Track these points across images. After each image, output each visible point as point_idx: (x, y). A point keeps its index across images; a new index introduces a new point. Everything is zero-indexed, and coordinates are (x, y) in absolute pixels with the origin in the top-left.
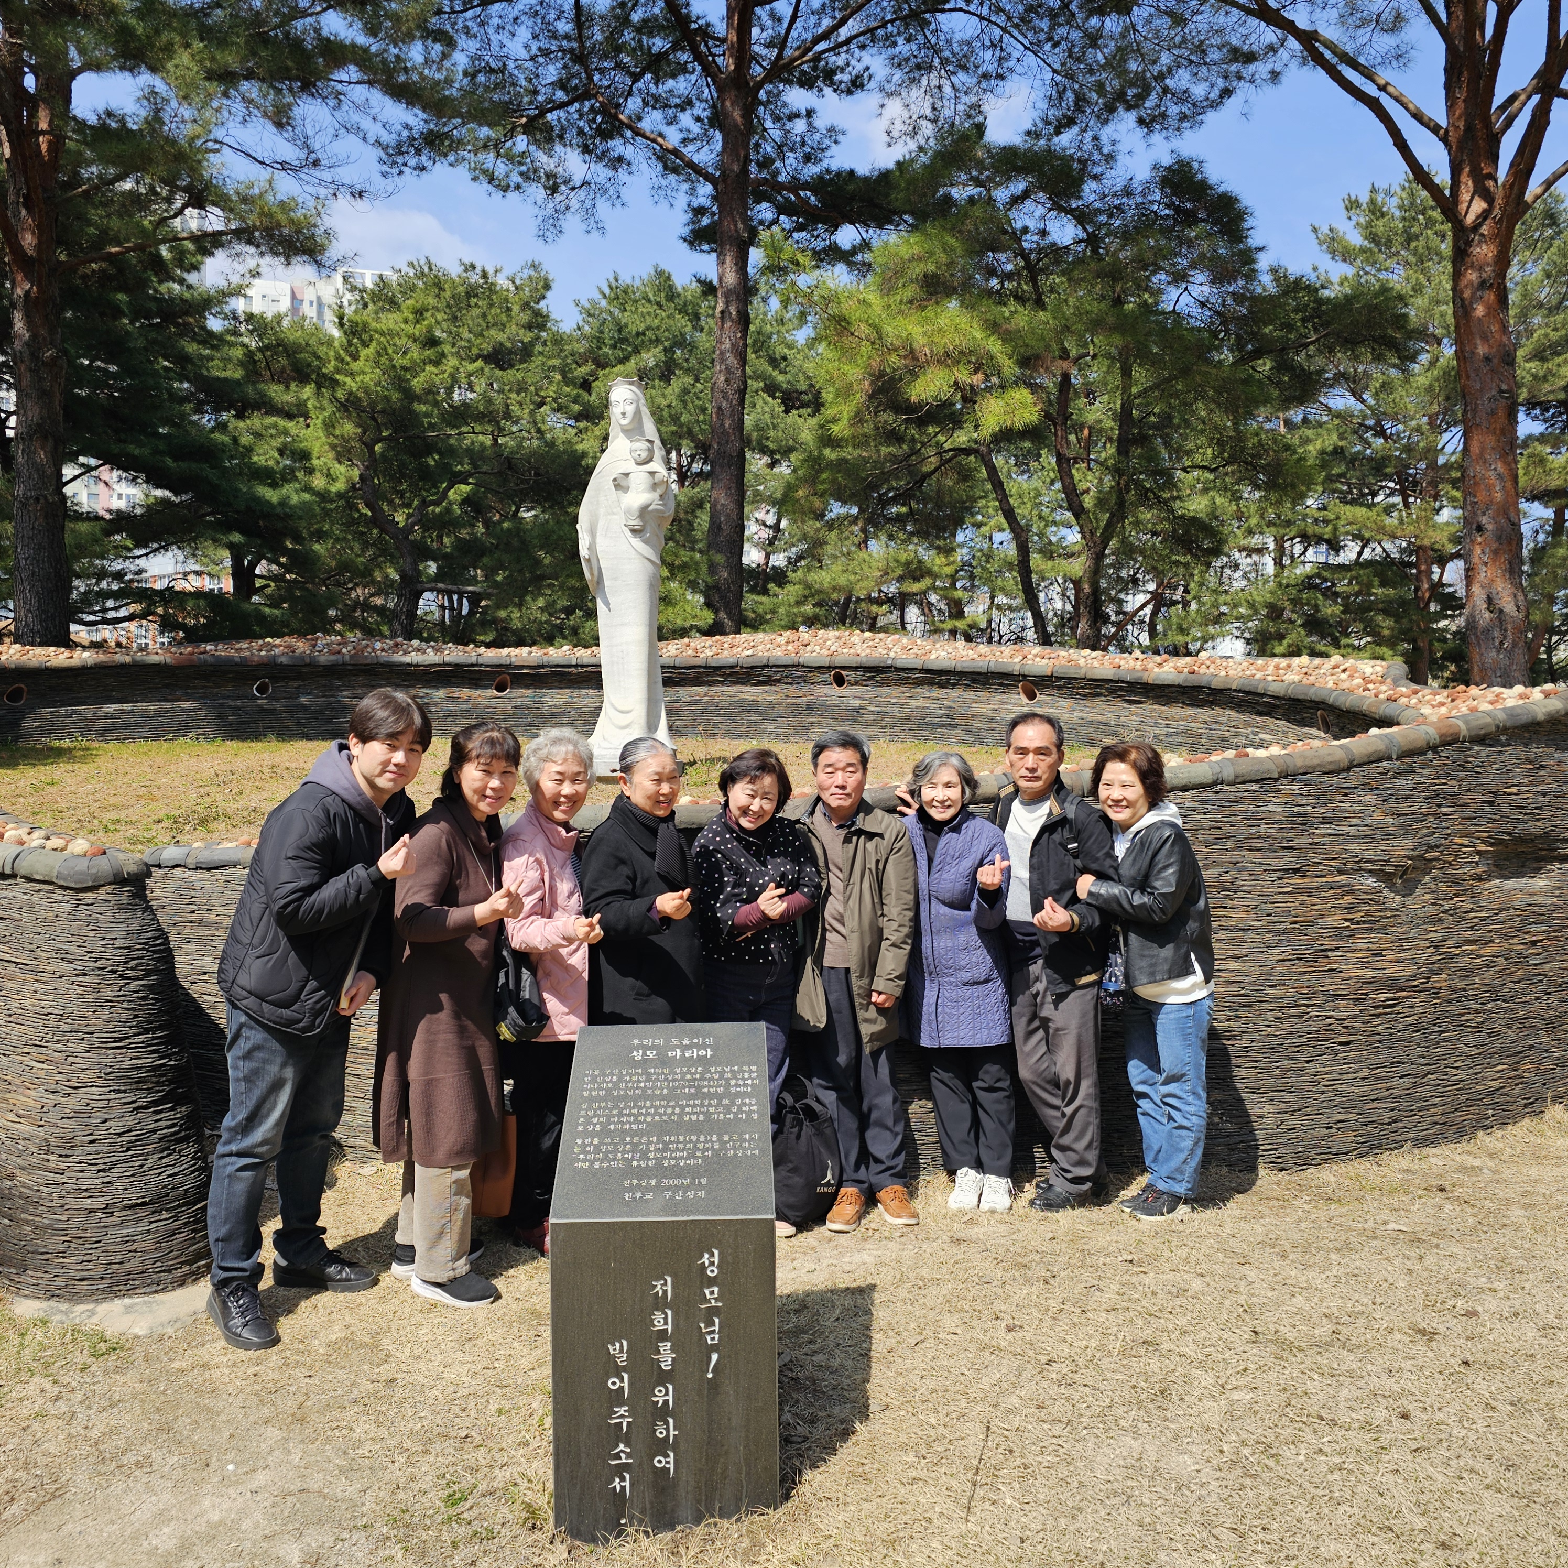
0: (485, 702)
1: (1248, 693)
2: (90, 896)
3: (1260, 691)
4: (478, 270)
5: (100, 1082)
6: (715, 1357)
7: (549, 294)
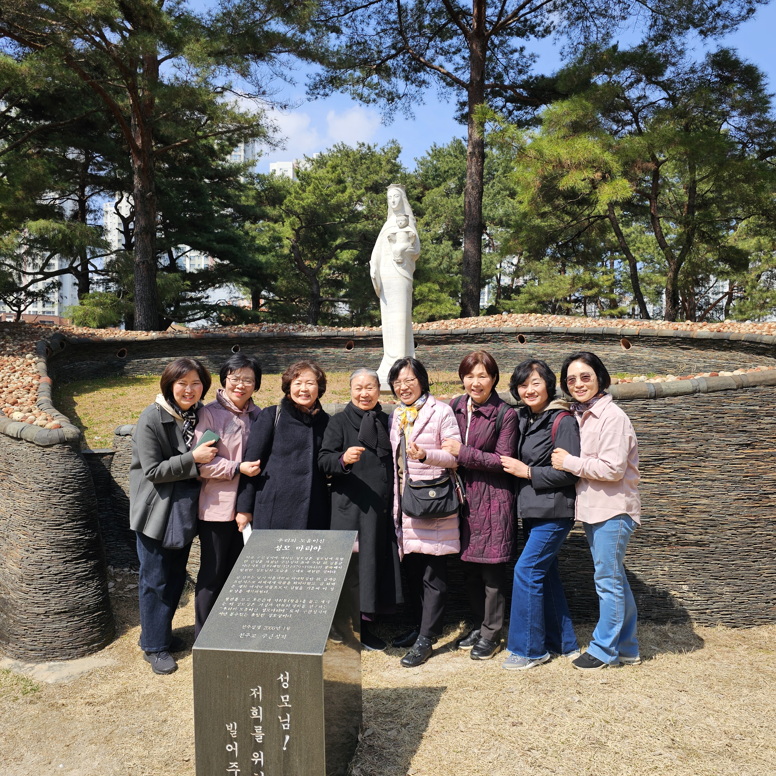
0: (341, 355)
1: (751, 342)
2: (48, 450)
3: (758, 340)
4: (366, 146)
5: (48, 547)
6: (287, 737)
7: (400, 155)
